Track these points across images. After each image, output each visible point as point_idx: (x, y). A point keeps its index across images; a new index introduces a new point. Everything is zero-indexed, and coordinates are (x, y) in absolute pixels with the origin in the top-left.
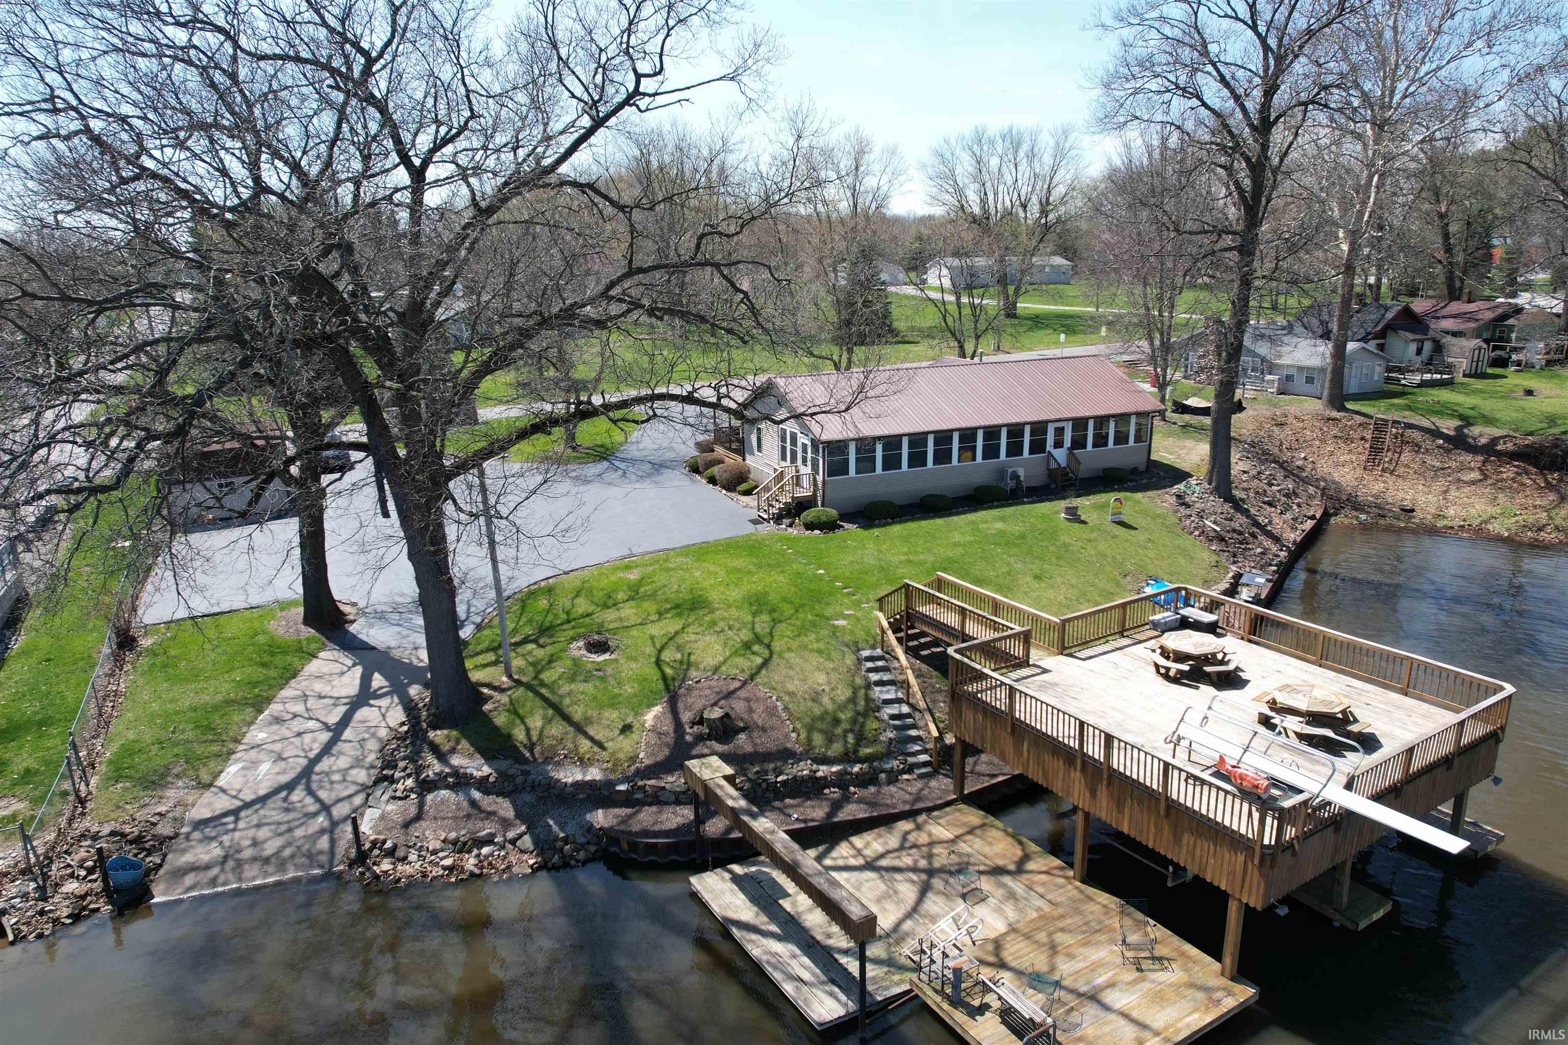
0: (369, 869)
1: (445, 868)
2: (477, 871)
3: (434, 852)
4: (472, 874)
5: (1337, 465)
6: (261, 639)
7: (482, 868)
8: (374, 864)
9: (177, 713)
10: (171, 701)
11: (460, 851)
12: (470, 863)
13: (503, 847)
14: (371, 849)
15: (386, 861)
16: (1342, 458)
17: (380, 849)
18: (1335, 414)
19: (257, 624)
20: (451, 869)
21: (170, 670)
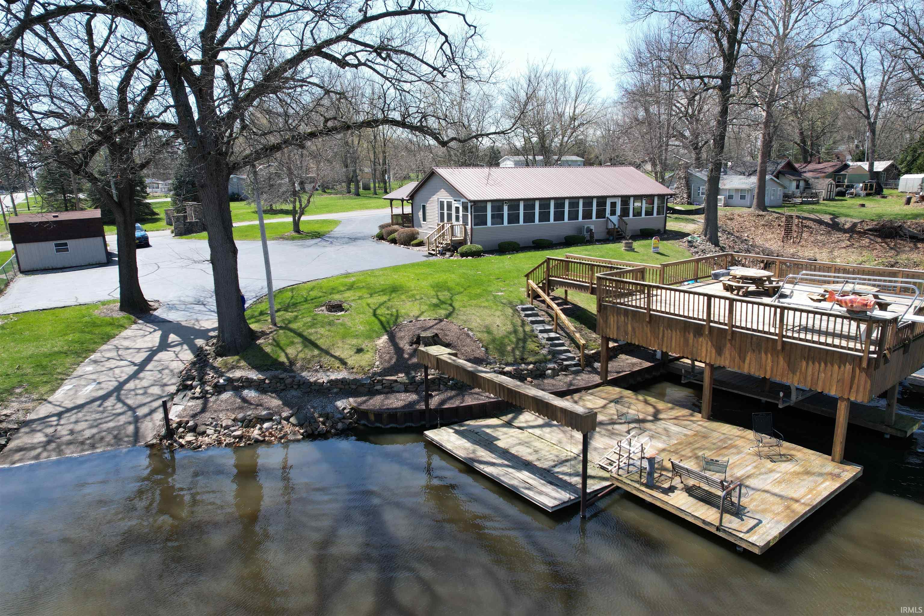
0: (176, 441)
1: (235, 437)
2: (260, 438)
3: (227, 427)
4: (257, 441)
5: (766, 240)
6: (87, 319)
7: (265, 436)
8: (180, 437)
9: (21, 358)
10: (17, 352)
11: (247, 426)
12: (255, 433)
13: (280, 423)
14: (177, 428)
15: (189, 434)
16: (769, 237)
17: (185, 428)
18: (761, 213)
19: (84, 312)
20: (241, 437)
21: (17, 336)
